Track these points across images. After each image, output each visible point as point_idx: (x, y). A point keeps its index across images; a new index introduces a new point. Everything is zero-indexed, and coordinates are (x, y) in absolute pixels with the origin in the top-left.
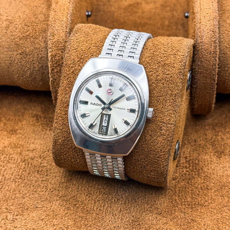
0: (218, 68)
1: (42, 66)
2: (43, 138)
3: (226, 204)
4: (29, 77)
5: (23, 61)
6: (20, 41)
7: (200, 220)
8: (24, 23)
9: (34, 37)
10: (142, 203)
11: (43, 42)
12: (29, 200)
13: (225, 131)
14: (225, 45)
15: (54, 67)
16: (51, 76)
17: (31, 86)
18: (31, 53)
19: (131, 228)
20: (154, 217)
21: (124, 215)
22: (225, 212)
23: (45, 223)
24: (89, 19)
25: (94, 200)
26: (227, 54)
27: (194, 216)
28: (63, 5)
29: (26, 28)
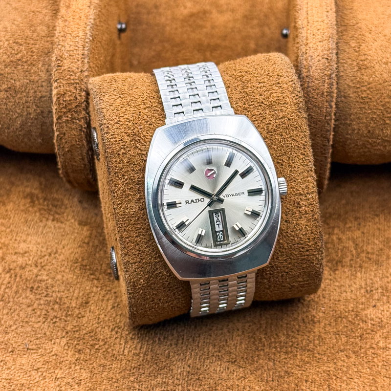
0: (335, 121)
1: (42, 112)
2: (42, 232)
3: (342, 348)
4: (20, 129)
5: (10, 102)
6: (6, 69)
7: (300, 372)
8: (13, 39)
9: (29, 63)
10: (205, 344)
11: (44, 71)
12: (15, 337)
13: (344, 227)
14: (348, 83)
15: (62, 114)
16: (57, 129)
17: (23, 144)
18: (23, 89)
19: (186, 385)
20: (224, 367)
21: (175, 363)
22: (341, 360)
23: (42, 374)
24: (123, 35)
25: (125, 338)
26: (350, 97)
27: (290, 366)
28: (78, 10)
29: (16, 48)
